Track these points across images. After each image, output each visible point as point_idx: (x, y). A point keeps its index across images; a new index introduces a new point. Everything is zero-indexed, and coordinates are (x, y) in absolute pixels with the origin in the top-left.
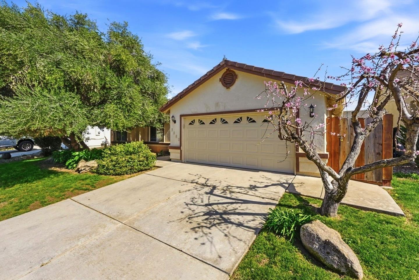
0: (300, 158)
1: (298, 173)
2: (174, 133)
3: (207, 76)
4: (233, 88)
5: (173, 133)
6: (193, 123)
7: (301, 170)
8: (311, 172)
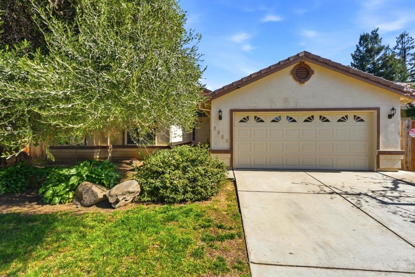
0: (381, 156)
1: (378, 169)
2: (219, 132)
3: (279, 66)
4: (307, 83)
5: (216, 133)
6: (246, 119)
7: (381, 167)
8: (390, 167)
